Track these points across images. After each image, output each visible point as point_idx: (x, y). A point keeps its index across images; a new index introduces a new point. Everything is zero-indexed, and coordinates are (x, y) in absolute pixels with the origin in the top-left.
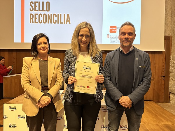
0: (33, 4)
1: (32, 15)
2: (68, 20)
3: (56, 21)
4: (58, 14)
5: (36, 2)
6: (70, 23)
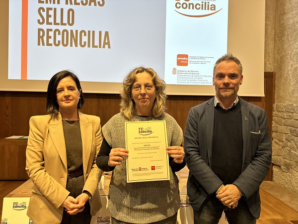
0: (44, 11)
1: (41, 32)
2: (107, 41)
3: (85, 43)
4: (89, 32)
5: (49, 9)
6: (109, 47)
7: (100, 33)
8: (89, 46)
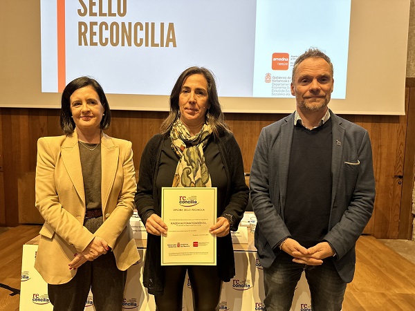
1: (83, 26)
2: (171, 37)
3: (141, 40)
4: (147, 24)
6: (175, 45)
7: (162, 25)
8: (147, 45)
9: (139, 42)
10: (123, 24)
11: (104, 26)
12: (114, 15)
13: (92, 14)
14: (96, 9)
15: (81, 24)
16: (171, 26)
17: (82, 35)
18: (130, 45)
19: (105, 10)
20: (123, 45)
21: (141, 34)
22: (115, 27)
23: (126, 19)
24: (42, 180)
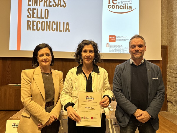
0: (31, 10)
1: (29, 23)
2: (67, 28)
3: (55, 29)
4: (57, 22)
5: (34, 9)
6: (69, 31)
7: (64, 23)
8: (57, 31)
9: (53, 29)
10: (47, 22)
11: (38, 23)
12: (43, 18)
13: (33, 17)
14: (35, 15)
15: (28, 21)
16: (68, 23)
17: (28, 26)
18: (50, 30)
19: (39, 16)
20: (47, 30)
21: (55, 26)
22: (43, 23)
23: (48, 20)
24: (26, 90)
